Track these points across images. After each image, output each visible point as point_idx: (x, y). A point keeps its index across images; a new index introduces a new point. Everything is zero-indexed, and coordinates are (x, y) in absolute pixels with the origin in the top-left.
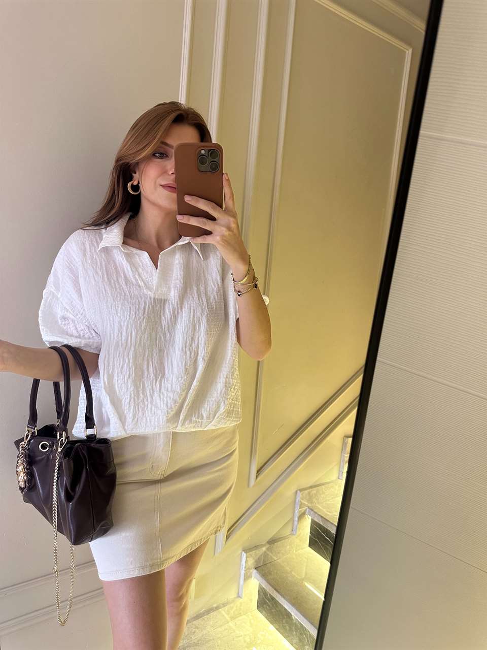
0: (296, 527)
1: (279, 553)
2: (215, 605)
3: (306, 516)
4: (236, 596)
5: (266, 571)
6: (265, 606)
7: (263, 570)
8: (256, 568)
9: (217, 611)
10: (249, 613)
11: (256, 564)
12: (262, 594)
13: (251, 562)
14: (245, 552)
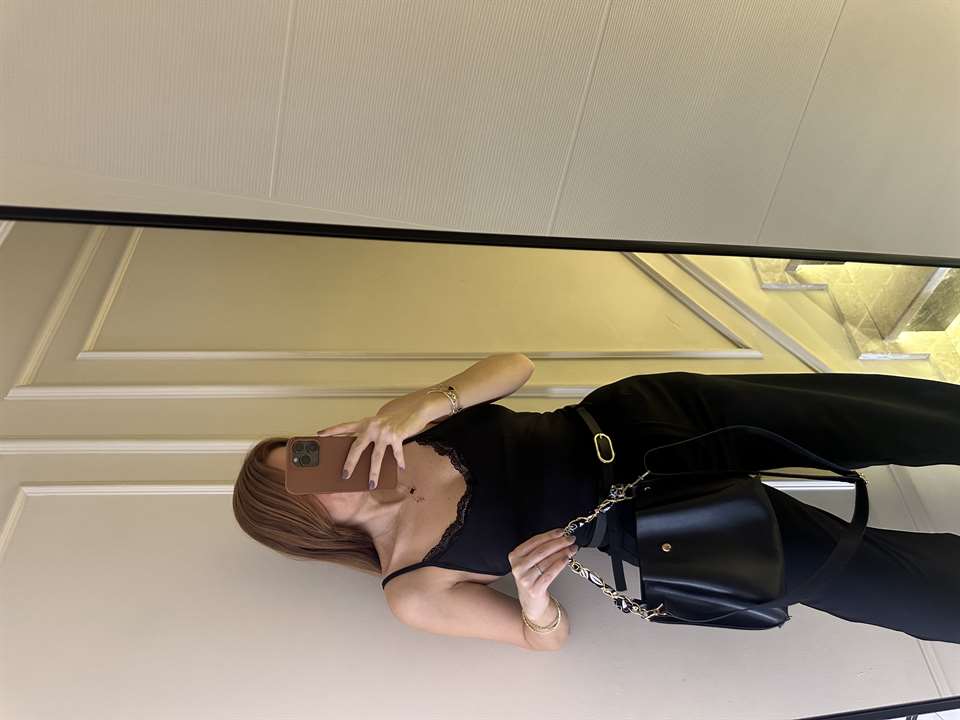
0: (816, 285)
1: (856, 307)
3: (798, 272)
4: (927, 363)
5: (886, 322)
6: (939, 319)
7: (884, 327)
8: (883, 338)
10: (953, 341)
11: (876, 336)
12: (921, 326)
13: (874, 345)
14: (860, 354)
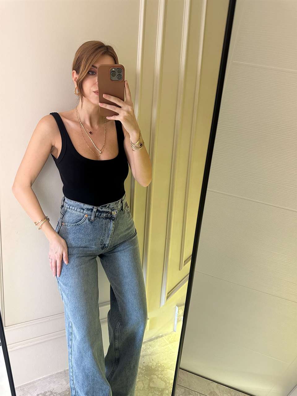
2: (161, 335)
4: (172, 331)
9: (161, 338)
13: (181, 312)
14: (178, 307)
